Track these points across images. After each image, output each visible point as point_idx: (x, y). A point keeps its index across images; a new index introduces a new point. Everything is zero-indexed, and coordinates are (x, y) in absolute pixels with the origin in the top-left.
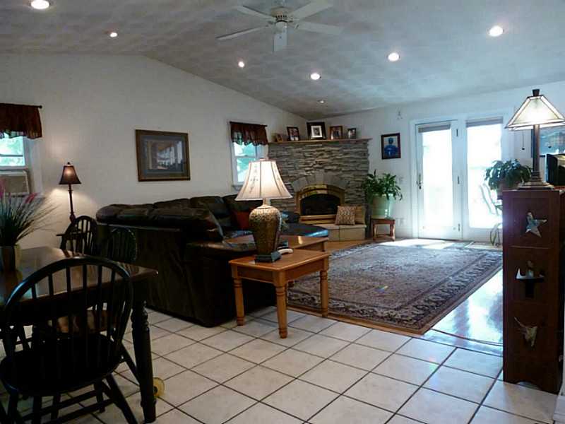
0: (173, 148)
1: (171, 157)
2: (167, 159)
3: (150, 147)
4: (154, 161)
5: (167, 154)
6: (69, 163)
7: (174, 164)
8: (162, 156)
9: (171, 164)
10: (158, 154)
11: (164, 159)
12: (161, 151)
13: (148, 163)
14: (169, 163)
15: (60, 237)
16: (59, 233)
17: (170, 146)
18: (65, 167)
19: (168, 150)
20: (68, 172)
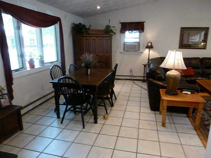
0: (199, 35)
1: (197, 38)
2: (195, 39)
3: (187, 34)
4: (188, 40)
5: (195, 37)
6: (150, 41)
7: (198, 42)
8: (192, 38)
9: (197, 41)
10: (190, 37)
11: (193, 39)
12: (192, 36)
13: (185, 41)
14: (195, 41)
15: (144, 65)
16: (144, 64)
17: (197, 34)
18: (148, 42)
19: (196, 35)
20: (149, 44)
